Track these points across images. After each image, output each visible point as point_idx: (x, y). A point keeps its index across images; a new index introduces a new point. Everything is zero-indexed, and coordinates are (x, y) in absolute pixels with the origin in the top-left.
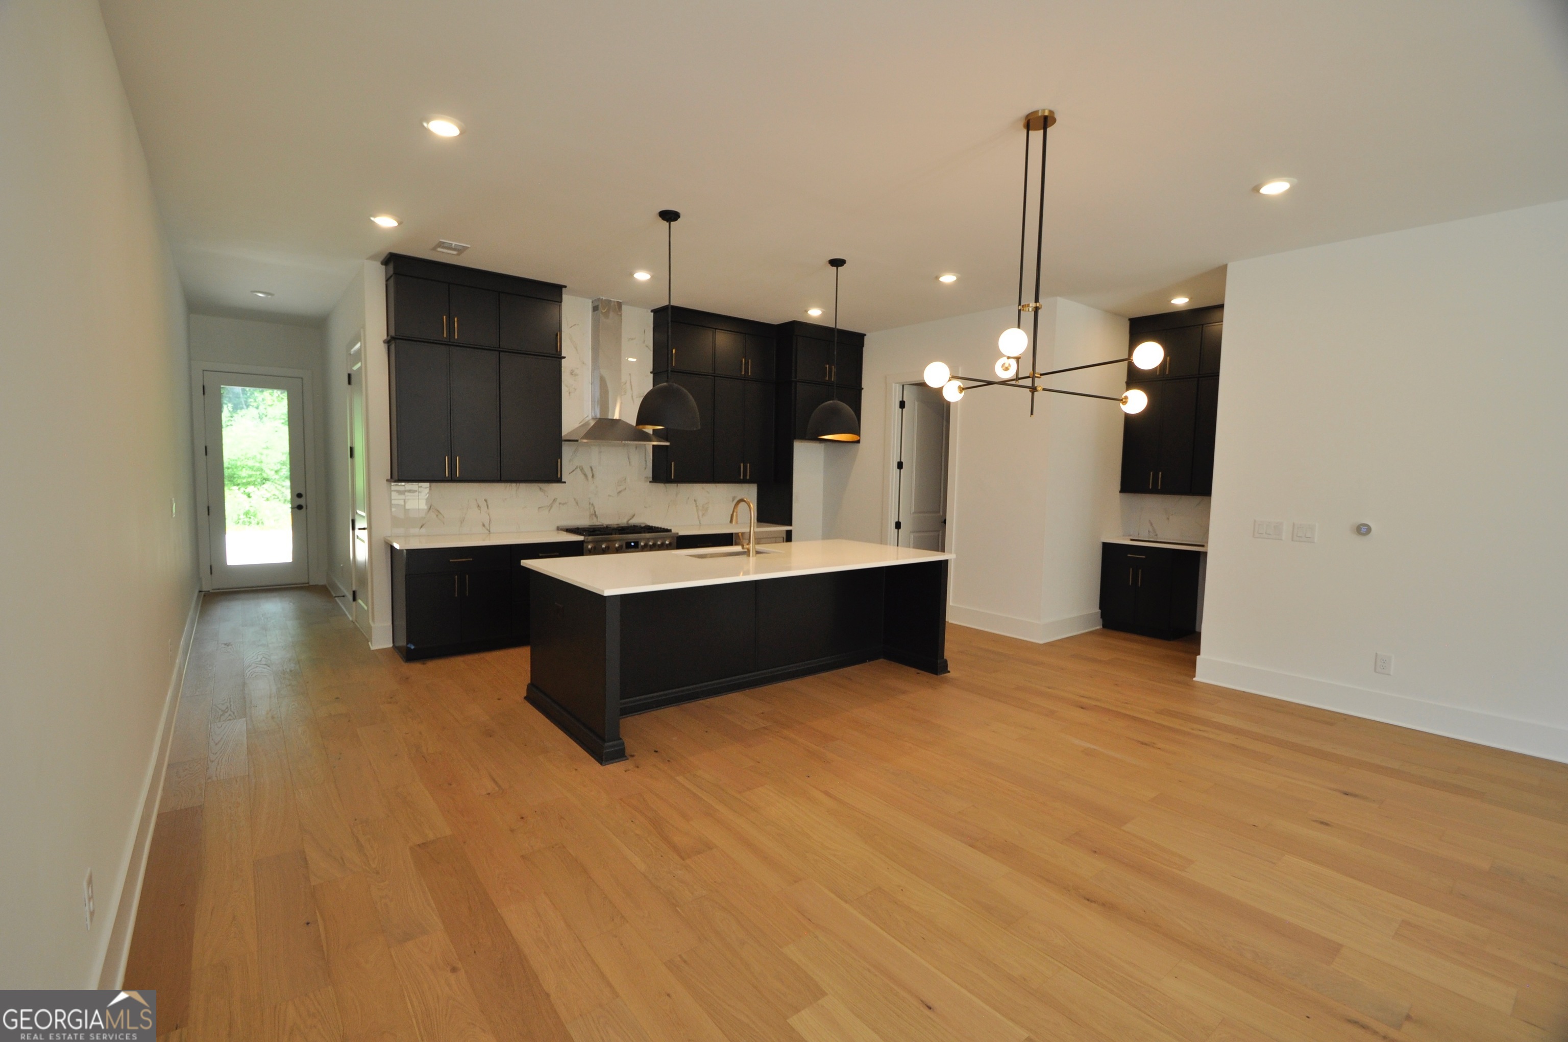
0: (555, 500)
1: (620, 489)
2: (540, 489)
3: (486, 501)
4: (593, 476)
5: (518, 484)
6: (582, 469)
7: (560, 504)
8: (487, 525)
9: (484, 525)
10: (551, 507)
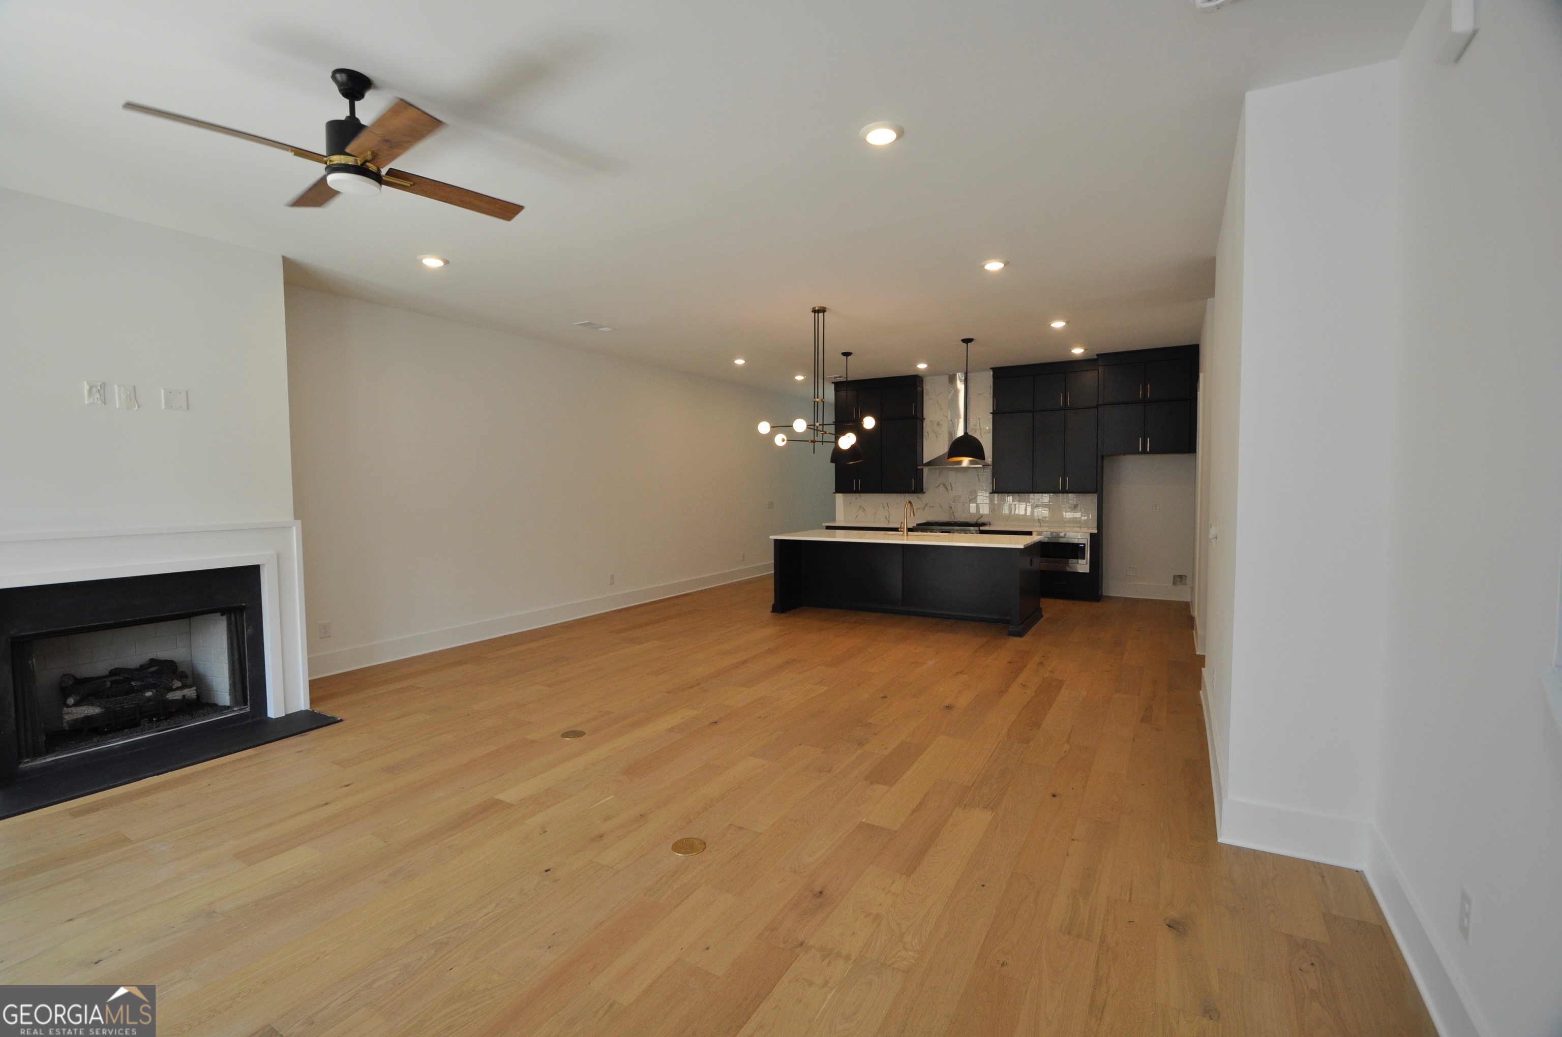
0: (926, 505)
1: (971, 498)
2: (918, 497)
3: (887, 504)
4: (952, 489)
5: (905, 494)
6: (944, 485)
7: (930, 506)
8: (887, 517)
9: (886, 518)
10: (924, 509)
